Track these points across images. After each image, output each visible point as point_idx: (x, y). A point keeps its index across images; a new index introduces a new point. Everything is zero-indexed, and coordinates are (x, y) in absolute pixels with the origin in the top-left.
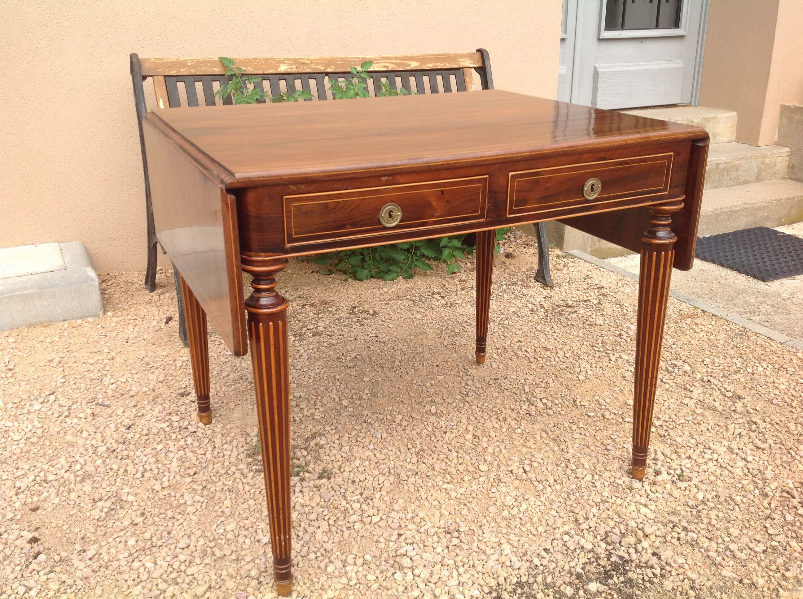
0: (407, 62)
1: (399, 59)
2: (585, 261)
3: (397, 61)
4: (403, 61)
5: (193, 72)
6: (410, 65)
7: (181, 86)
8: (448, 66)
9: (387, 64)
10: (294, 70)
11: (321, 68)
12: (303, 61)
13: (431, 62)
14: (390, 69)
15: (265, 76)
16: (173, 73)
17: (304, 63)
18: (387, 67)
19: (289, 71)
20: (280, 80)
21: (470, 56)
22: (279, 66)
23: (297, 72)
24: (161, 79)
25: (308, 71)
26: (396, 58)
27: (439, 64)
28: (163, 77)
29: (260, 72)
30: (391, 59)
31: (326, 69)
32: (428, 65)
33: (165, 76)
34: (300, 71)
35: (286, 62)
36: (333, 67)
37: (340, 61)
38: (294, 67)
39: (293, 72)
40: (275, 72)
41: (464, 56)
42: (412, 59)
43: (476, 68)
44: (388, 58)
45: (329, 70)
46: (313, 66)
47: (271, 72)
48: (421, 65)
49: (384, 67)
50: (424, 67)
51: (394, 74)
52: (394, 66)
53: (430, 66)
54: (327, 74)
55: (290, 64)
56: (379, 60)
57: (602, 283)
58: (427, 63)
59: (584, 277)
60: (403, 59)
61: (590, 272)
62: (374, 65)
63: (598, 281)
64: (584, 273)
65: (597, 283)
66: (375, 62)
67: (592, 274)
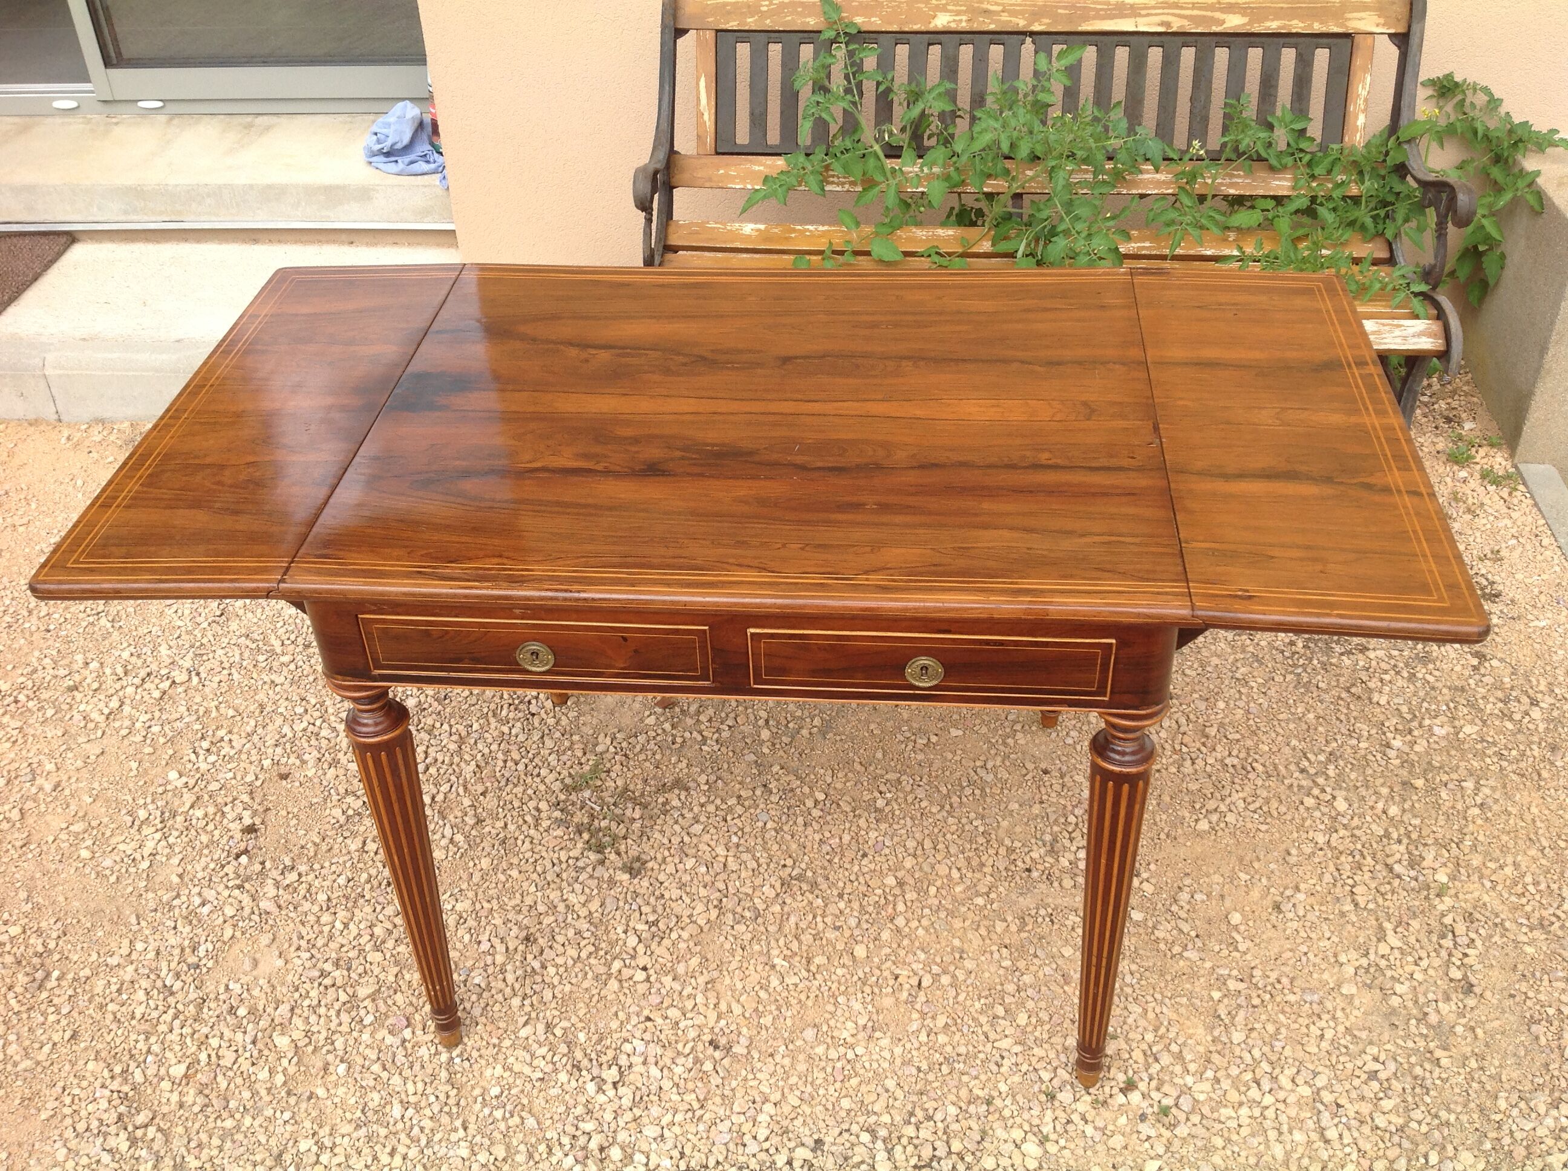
0: (1218, 15)
1: (1200, 9)
2: (1536, 505)
3: (1196, 12)
4: (1209, 14)
5: (768, 24)
6: (1224, 22)
7: (743, 50)
8: (1317, 27)
9: (1170, 19)
10: (964, 26)
11: (1021, 23)
12: (985, 6)
13: (1276, 17)
14: (1174, 29)
15: (901, 36)
16: (733, 25)
17: (986, 11)
18: (1168, 24)
19: (953, 26)
20: (930, 44)
22: (934, 17)
23: (968, 29)
24: (710, 35)
25: (992, 27)
26: (1194, 6)
27: (1295, 22)
28: (713, 33)
29: (895, 28)
30: (1182, 8)
31: (1031, 24)
32: (1268, 24)
33: (717, 31)
34: (976, 27)
35: (950, 7)
36: (1047, 21)
37: (1065, 8)
38: (964, 18)
39: (959, 29)
40: (923, 29)
42: (1232, 9)
43: (1390, 35)
45: (1036, 28)
46: (1005, 17)
47: (916, 27)
48: (1250, 22)
49: (1162, 24)
50: (1257, 28)
51: (1179, 40)
52: (1185, 23)
53: (1273, 25)
54: (1032, 34)
55: (958, 13)
56: (1154, 8)
57: (1508, 583)
58: (1267, 19)
59: (1487, 551)
60: (1211, 7)
61: (1514, 542)
62: (1140, 20)
63: (1503, 575)
64: (1497, 542)
65: (1497, 578)
66: (1143, 12)
67: (1512, 549)
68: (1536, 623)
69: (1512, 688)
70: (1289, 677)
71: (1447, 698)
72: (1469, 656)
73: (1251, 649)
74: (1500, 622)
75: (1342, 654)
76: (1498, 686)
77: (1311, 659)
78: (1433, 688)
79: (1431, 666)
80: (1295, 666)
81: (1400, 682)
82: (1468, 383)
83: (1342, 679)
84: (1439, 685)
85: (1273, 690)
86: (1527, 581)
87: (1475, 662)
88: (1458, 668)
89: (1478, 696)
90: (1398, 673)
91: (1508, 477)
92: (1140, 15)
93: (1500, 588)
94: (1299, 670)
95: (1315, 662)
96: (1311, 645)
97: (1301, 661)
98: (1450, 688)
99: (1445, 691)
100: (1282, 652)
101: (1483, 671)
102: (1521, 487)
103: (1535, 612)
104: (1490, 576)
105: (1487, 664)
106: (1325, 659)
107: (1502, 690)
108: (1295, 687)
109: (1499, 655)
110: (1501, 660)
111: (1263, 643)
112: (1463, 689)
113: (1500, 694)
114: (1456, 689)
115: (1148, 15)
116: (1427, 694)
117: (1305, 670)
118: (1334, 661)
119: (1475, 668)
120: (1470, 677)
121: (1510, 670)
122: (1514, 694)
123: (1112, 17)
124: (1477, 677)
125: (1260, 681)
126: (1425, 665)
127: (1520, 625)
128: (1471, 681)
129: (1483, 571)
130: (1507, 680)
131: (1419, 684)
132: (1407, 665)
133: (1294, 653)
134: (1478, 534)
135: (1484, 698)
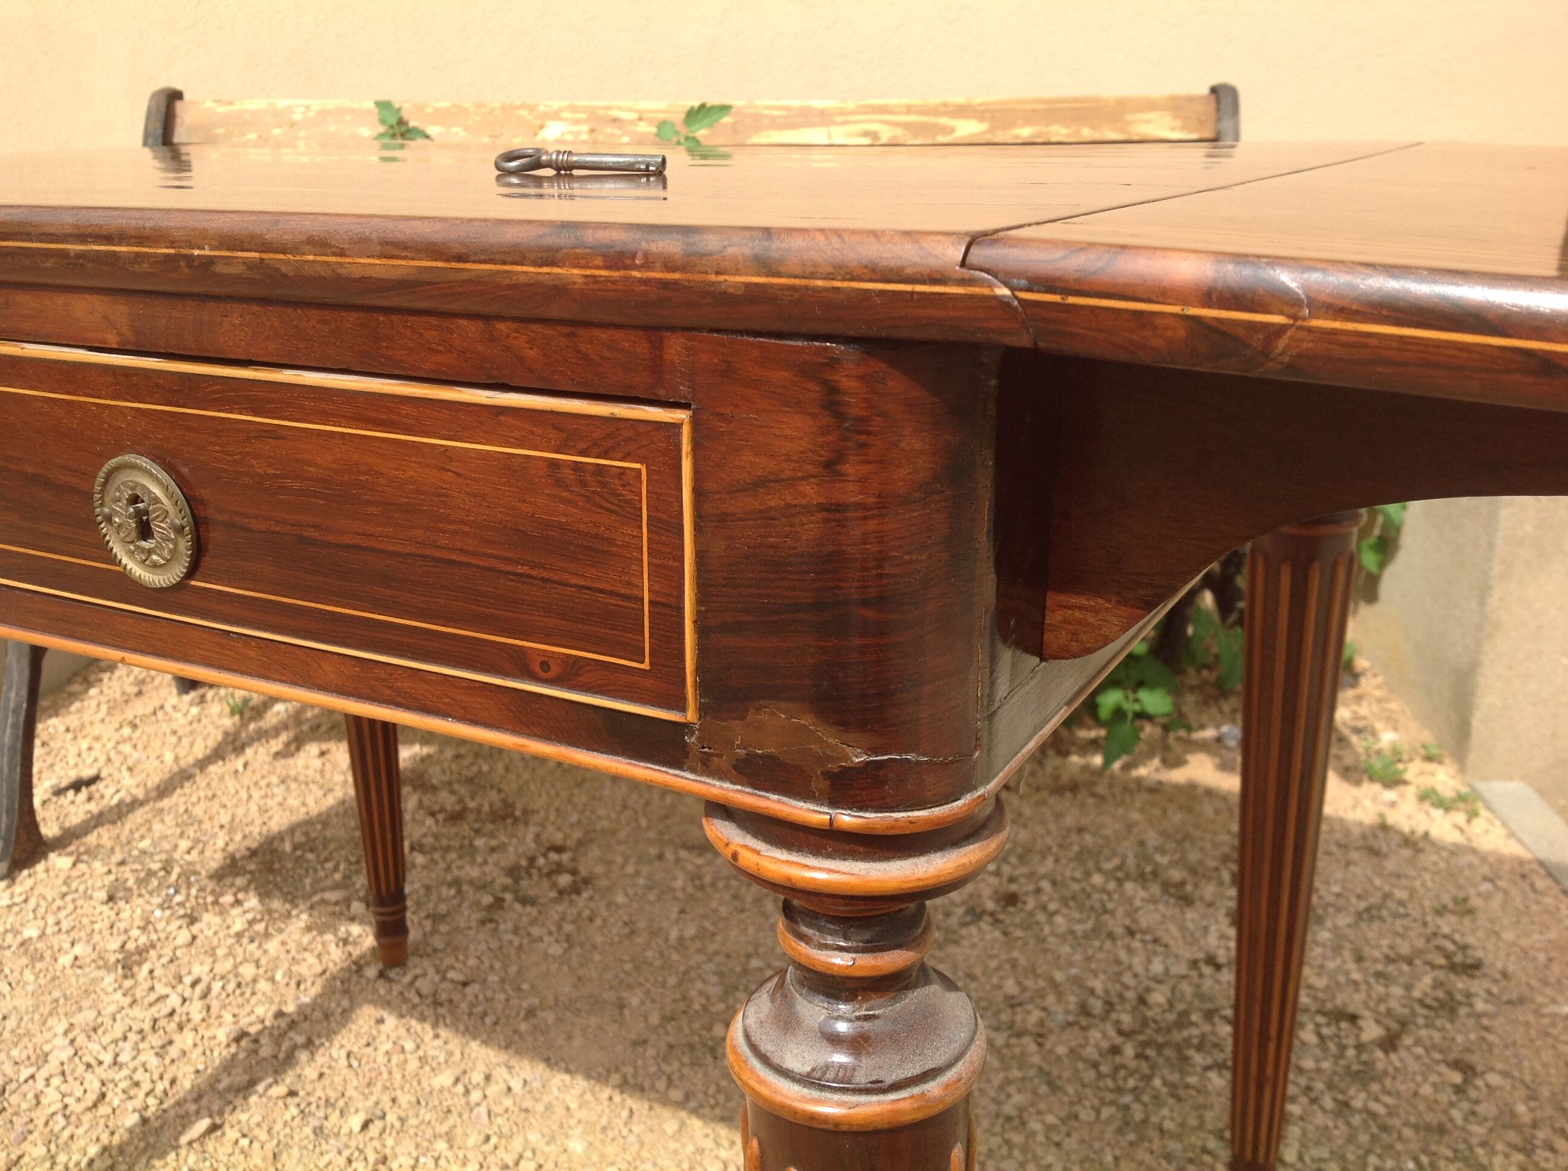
0: (944, 121)
1: (919, 113)
3: (913, 118)
4: (931, 120)
6: (952, 130)
9: (876, 127)
12: (615, 113)
13: (1027, 122)
17: (615, 120)
18: (874, 134)
21: (1176, 105)
26: (910, 109)
27: (1055, 128)
32: (1017, 131)
35: (565, 115)
38: (585, 128)
41: (1149, 105)
42: (963, 111)
44: (884, 109)
48: (991, 130)
49: (866, 135)
55: (576, 122)
56: (852, 113)
57: (1490, 947)
58: (1013, 124)
59: (1447, 900)
60: (935, 111)
61: (1486, 887)
62: (834, 130)
63: (1480, 934)
64: (1460, 887)
65: (1471, 940)
66: (838, 119)
67: (1487, 897)
68: (1553, 1008)
69: (1535, 1125)
70: (1107, 1112)
71: (1414, 1146)
72: (1443, 1068)
73: (1036, 1059)
74: (1490, 1008)
75: (1207, 1068)
76: (1507, 1120)
77: (1148, 1078)
78: (1384, 1128)
79: (1375, 1087)
80: (1119, 1090)
81: (1320, 1119)
82: (1378, 687)
83: (1209, 1115)
84: (1396, 1122)
85: (1075, 1136)
86: (1524, 942)
87: (1457, 1078)
88: (1426, 1090)
89: (1474, 1141)
90: (1314, 1101)
91: (1461, 798)
92: (835, 124)
93: (1479, 954)
94: (1127, 1099)
95: (1157, 1082)
96: (1151, 1053)
97: (1131, 1083)
98: (1416, 1128)
99: (1408, 1132)
100: (1095, 1065)
101: (1473, 1094)
102: (1484, 812)
103: (1549, 991)
104: (1458, 937)
105: (1479, 1082)
106: (1175, 1077)
107: (1517, 1127)
108: (1120, 1131)
109: (1499, 1066)
110: (1505, 1074)
111: (1061, 1050)
112: (1441, 1130)
113: (1513, 1137)
114: (1428, 1128)
115: (845, 123)
116: (1374, 1138)
117: (1137, 1099)
118: (1193, 1080)
119: (1459, 1090)
120: (1452, 1104)
121: (1522, 1092)
122: (1541, 1135)
123: (793, 126)
124: (1465, 1105)
125: (1051, 1119)
126: (1365, 1086)
127: (1524, 1014)
128: (1456, 1114)
129: (1446, 930)
130: (1521, 1109)
131: (1356, 1120)
132: (1330, 1086)
133: (1117, 1068)
134: (1427, 877)
135: (1484, 1144)
